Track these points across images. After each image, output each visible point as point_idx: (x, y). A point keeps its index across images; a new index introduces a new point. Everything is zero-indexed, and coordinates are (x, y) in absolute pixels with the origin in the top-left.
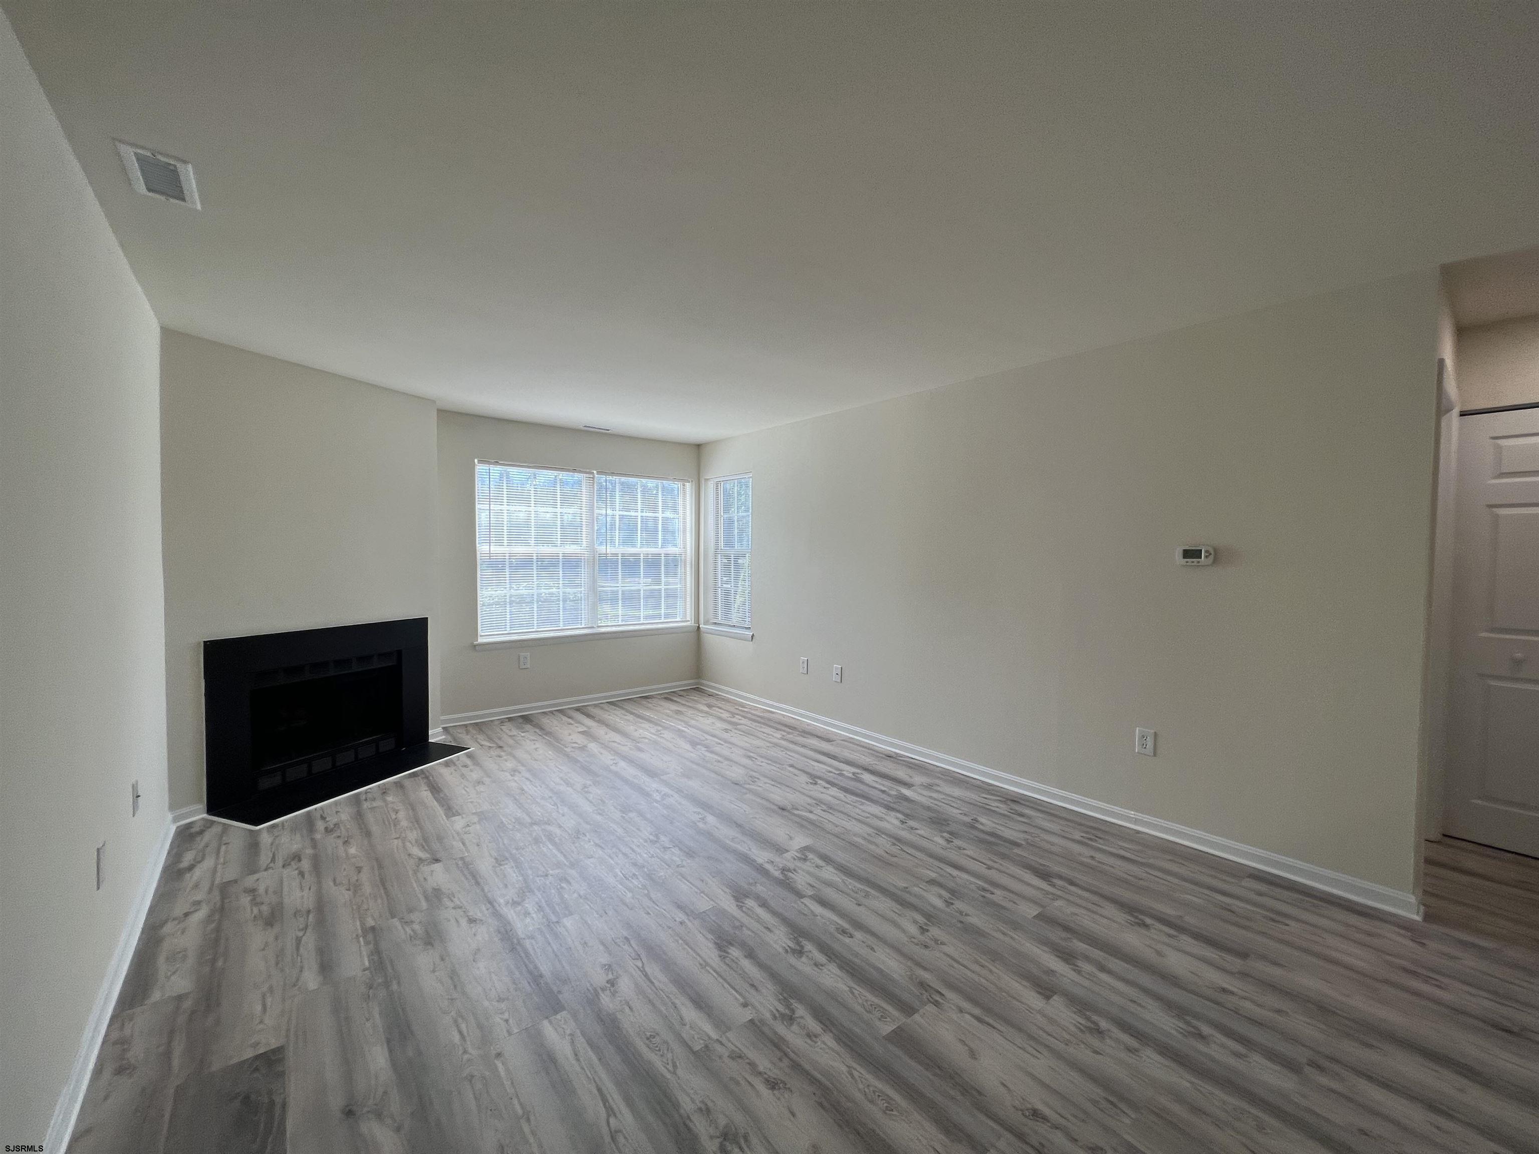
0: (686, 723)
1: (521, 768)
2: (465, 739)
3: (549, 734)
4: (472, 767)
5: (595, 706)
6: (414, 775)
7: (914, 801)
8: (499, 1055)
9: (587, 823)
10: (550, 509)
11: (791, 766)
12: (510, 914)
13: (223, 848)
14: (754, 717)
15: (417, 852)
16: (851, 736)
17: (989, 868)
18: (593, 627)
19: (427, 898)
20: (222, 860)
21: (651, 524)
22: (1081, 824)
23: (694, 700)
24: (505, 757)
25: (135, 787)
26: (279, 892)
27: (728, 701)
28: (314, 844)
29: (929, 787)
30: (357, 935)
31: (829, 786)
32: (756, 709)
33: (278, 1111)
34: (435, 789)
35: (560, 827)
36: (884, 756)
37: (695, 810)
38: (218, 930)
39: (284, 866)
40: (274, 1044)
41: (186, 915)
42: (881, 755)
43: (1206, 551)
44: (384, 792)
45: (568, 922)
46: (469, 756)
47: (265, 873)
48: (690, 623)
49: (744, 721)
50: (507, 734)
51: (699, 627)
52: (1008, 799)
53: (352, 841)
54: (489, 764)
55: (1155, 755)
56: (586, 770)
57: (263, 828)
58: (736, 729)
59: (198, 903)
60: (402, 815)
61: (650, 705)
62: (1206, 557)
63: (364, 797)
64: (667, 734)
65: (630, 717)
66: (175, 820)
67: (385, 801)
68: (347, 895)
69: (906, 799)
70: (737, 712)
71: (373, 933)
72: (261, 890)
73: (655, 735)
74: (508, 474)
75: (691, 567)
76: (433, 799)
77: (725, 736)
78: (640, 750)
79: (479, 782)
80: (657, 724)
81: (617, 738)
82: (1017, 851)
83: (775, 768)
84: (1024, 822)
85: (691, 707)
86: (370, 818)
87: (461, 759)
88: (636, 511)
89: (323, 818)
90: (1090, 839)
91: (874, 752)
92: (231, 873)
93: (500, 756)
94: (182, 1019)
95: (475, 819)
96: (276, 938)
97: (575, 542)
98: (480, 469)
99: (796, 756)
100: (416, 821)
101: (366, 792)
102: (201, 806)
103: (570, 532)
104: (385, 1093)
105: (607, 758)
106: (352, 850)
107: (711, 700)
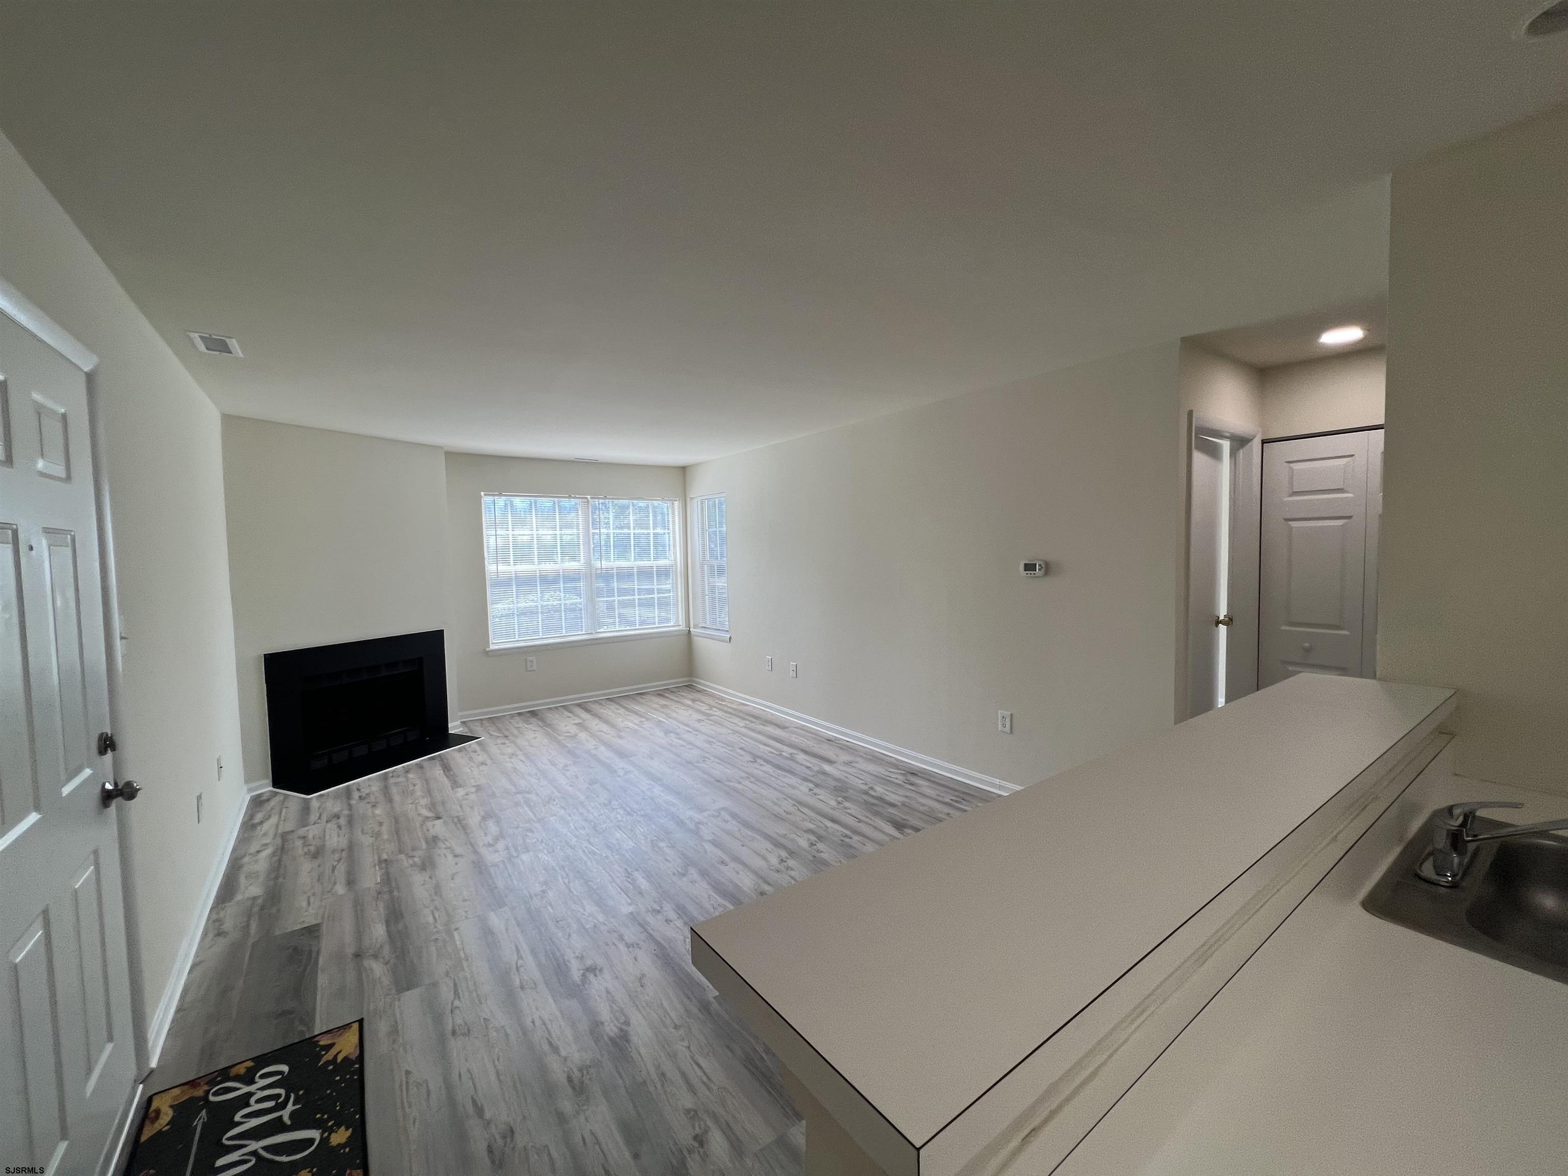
0: (667, 714)
1: (519, 752)
2: (478, 730)
3: (549, 725)
4: (479, 752)
5: (595, 702)
6: (433, 758)
7: (829, 774)
8: (457, 929)
9: (559, 792)
10: (550, 532)
11: (741, 749)
12: (483, 851)
13: (284, 810)
14: (730, 710)
15: (425, 813)
16: (804, 723)
17: (860, 821)
18: (592, 634)
19: (427, 842)
20: (283, 818)
21: (643, 540)
22: (955, 790)
23: (682, 696)
24: (509, 744)
25: (218, 760)
26: (323, 837)
27: (711, 696)
28: (350, 807)
29: (848, 764)
30: (375, 864)
31: (765, 764)
32: (732, 702)
33: (314, 955)
34: (447, 768)
35: (537, 795)
36: (823, 739)
37: (648, 782)
38: (280, 861)
39: (327, 822)
40: (314, 922)
41: (258, 852)
42: (821, 739)
43: (1040, 565)
44: (407, 771)
45: (524, 857)
46: (479, 744)
47: (313, 826)
48: (682, 627)
49: (719, 713)
50: (514, 726)
51: (689, 631)
52: (908, 772)
53: (378, 805)
54: (494, 749)
55: (1011, 732)
56: (571, 753)
57: (314, 797)
58: (708, 719)
59: (266, 845)
60: (418, 787)
61: (642, 700)
62: (1039, 570)
63: (391, 775)
64: (647, 725)
65: (622, 711)
66: (250, 790)
67: (406, 777)
68: (371, 840)
69: (824, 773)
70: (716, 705)
71: (385, 864)
72: (310, 836)
73: (637, 725)
74: (511, 502)
75: (681, 576)
76: (444, 776)
77: (697, 725)
78: (621, 737)
79: (483, 763)
80: (641, 716)
81: (604, 727)
82: (891, 810)
83: (728, 751)
84: (911, 790)
85: (678, 702)
86: (394, 790)
87: (472, 746)
88: (629, 528)
89: (358, 790)
90: (957, 802)
91: (816, 737)
92: (289, 827)
93: (504, 744)
94: (256, 909)
95: (473, 790)
96: (319, 866)
97: (574, 558)
98: (486, 500)
99: (750, 741)
100: (429, 792)
101: (394, 771)
102: (268, 782)
103: (569, 550)
104: (381, 947)
105: (591, 744)
106: (378, 812)
107: (698, 696)
